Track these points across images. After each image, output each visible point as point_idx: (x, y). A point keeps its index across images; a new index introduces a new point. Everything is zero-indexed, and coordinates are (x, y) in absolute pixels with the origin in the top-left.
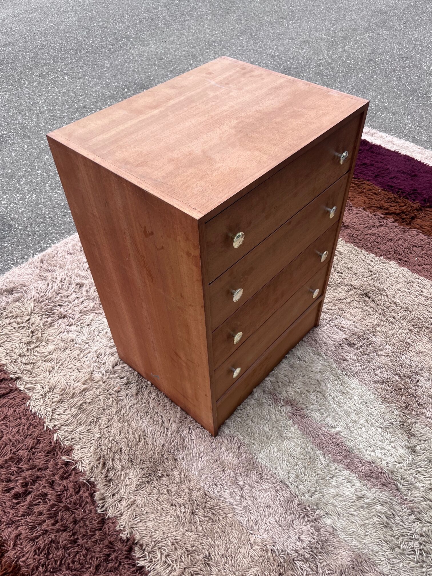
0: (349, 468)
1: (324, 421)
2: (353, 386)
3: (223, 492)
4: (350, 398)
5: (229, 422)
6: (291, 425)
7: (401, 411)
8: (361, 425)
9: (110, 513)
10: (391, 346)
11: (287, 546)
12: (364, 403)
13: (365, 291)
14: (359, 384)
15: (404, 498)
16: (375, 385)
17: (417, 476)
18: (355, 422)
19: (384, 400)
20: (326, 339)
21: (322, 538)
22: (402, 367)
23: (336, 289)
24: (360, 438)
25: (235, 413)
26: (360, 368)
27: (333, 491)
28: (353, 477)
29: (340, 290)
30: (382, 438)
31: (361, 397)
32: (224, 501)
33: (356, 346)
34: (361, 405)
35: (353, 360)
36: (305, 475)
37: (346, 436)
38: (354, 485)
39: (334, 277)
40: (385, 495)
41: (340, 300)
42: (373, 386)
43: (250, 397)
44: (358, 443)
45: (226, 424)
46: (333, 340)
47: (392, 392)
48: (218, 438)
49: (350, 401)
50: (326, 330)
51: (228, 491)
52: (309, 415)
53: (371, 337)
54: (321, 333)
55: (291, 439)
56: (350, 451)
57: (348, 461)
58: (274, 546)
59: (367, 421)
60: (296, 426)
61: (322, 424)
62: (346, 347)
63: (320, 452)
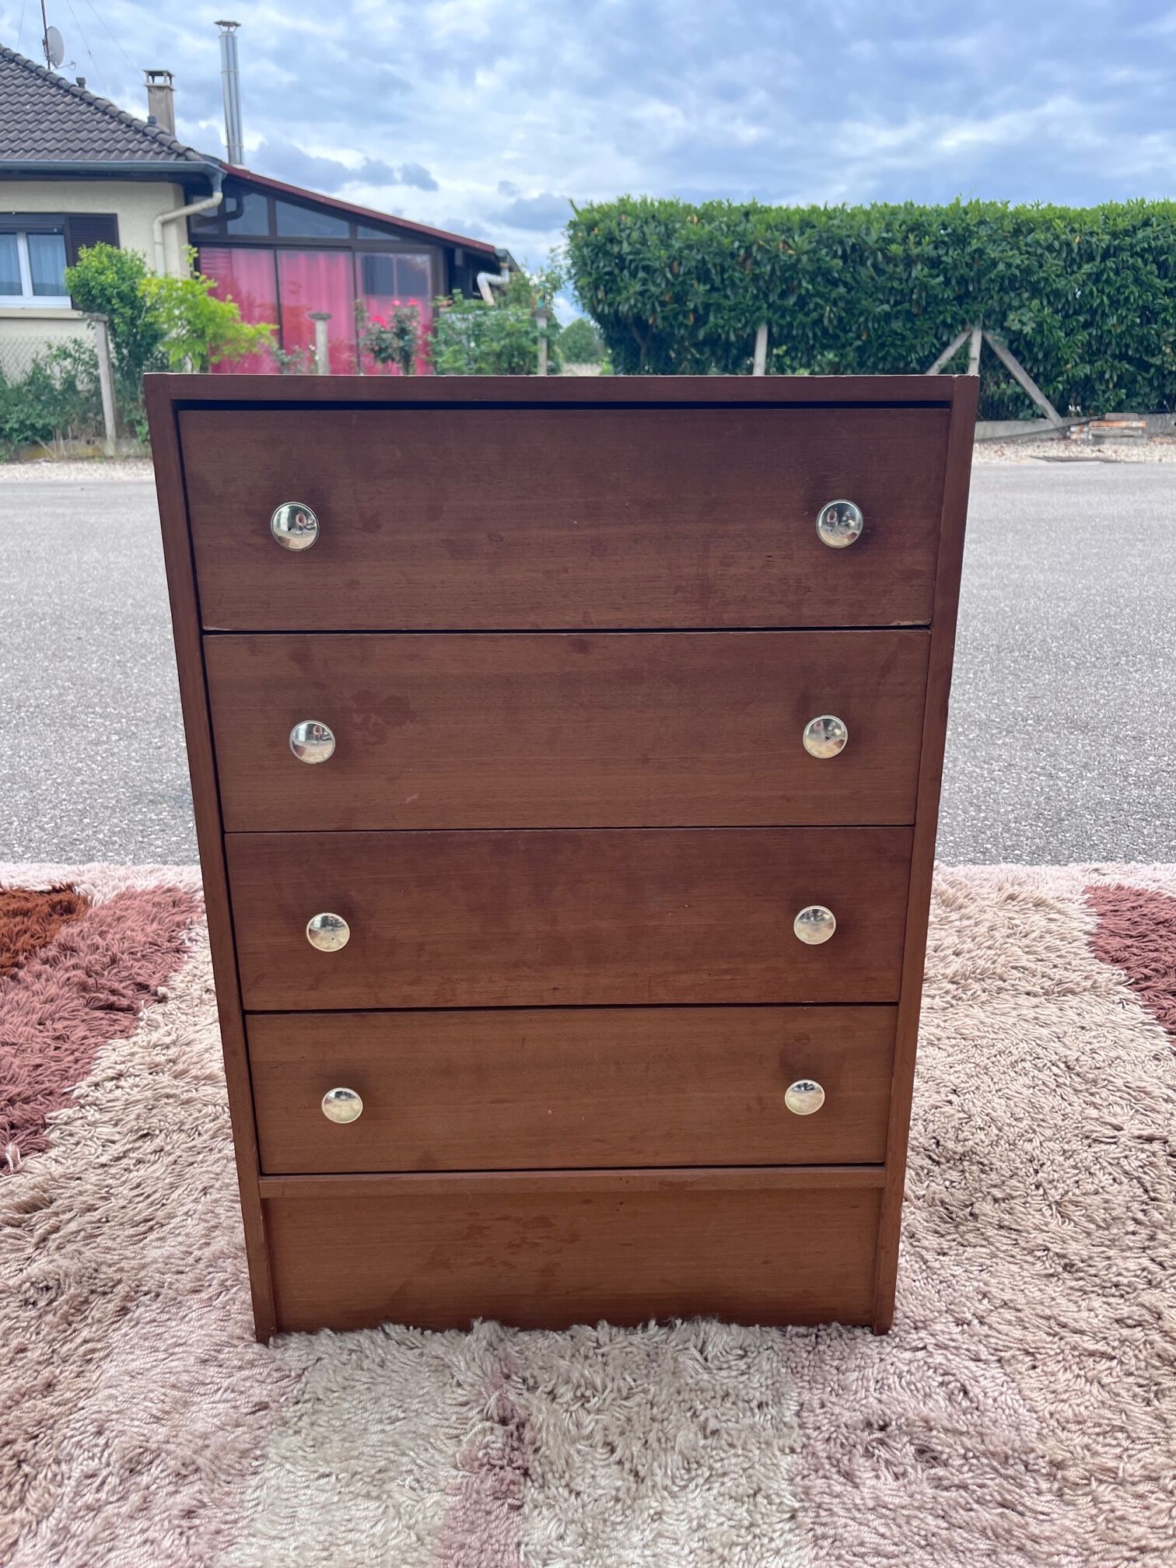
3: (85, 1456)
5: (326, 1342)
6: (443, 1484)
20: (863, 1379)
23: (1085, 1293)
25: (368, 1331)
29: (1097, 1304)
32: (58, 1480)
33: (938, 1471)
39: (1119, 1261)
41: (1059, 1327)
45: (313, 1338)
48: (257, 1347)
50: (895, 1359)
51: (94, 1464)
52: (526, 1509)
53: (1039, 1493)
54: (870, 1357)
55: (391, 1511)
60: (453, 1500)
61: (526, 1563)
62: (904, 1450)
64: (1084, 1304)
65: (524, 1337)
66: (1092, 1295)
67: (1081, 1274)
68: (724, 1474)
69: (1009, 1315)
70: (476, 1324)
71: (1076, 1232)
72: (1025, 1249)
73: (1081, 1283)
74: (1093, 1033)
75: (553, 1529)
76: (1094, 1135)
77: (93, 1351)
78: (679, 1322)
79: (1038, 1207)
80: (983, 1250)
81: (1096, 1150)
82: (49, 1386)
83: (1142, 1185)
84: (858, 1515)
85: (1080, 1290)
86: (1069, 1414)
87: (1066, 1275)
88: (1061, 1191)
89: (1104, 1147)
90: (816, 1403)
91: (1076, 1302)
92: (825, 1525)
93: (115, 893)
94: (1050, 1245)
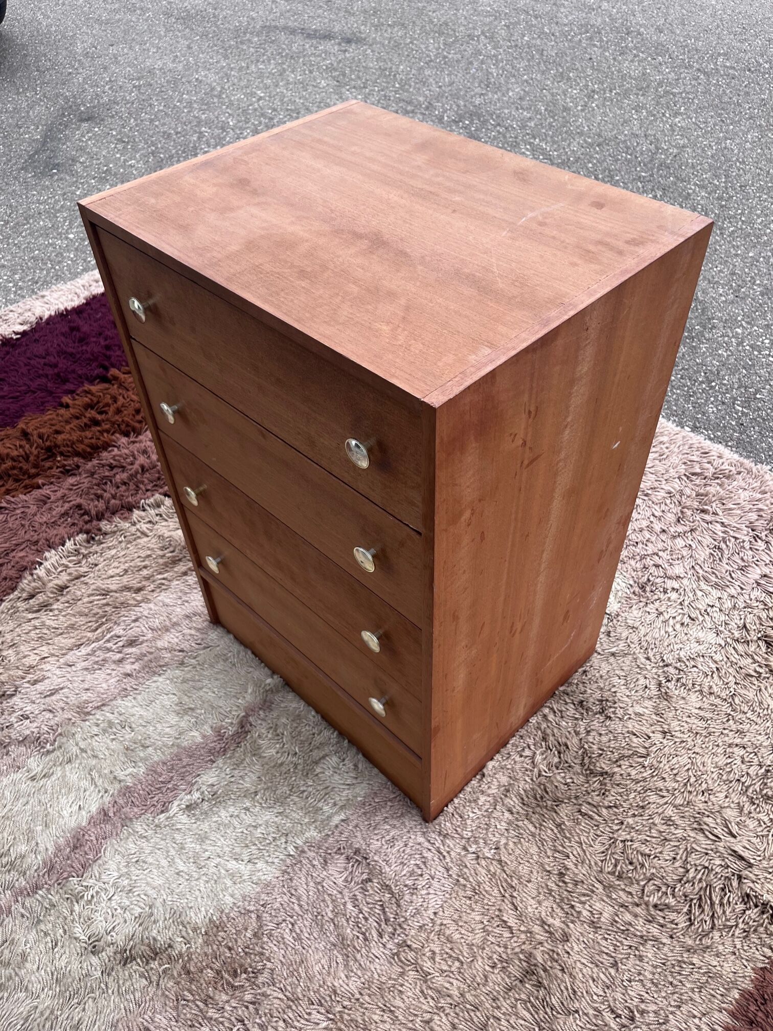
0: (99, 813)
1: (197, 790)
5: (227, 640)
7: (181, 955)
8: (173, 859)
9: (136, 513)
10: (358, 996)
12: (215, 878)
14: (262, 878)
15: (19, 899)
16: (253, 916)
17: (49, 939)
18: (182, 847)
19: (216, 927)
20: (388, 832)
21: (13, 747)
24: (147, 850)
25: (242, 648)
26: (302, 892)
27: (74, 779)
28: (84, 818)
29: (545, 904)
30: (136, 893)
31: (232, 876)
32: (109, 630)
33: (359, 895)
34: (214, 870)
35: (323, 881)
36: (113, 740)
37: (156, 822)
38: (71, 816)
40: (35, 861)
41: (511, 895)
42: (252, 908)
43: (269, 672)
44: (138, 842)
45: (225, 635)
47: (230, 949)
48: (207, 624)
49: (227, 849)
50: (413, 837)
51: (122, 633)
52: (214, 765)
53: (384, 945)
54: (405, 826)
55: (176, 728)
56: (126, 821)
57: (111, 814)
58: (29, 682)
59: (178, 874)
60: (199, 739)
61: (193, 785)
62: (361, 874)
63: (142, 770)
64: (542, 897)
65: (291, 696)
66: (551, 898)
67: (561, 884)
68: (287, 817)
69: (495, 867)
70: (275, 677)
71: (596, 864)
72: (555, 846)
73: (555, 888)
75: (211, 781)
76: (705, 827)
77: (163, 584)
78: (346, 741)
79: (599, 833)
80: (533, 829)
81: (692, 835)
82: (139, 590)
84: (309, 879)
85: (548, 890)
86: (448, 933)
87: (555, 878)
88: (628, 837)
89: (700, 837)
90: (354, 824)
91: (540, 893)
92: (294, 870)
94: (571, 856)
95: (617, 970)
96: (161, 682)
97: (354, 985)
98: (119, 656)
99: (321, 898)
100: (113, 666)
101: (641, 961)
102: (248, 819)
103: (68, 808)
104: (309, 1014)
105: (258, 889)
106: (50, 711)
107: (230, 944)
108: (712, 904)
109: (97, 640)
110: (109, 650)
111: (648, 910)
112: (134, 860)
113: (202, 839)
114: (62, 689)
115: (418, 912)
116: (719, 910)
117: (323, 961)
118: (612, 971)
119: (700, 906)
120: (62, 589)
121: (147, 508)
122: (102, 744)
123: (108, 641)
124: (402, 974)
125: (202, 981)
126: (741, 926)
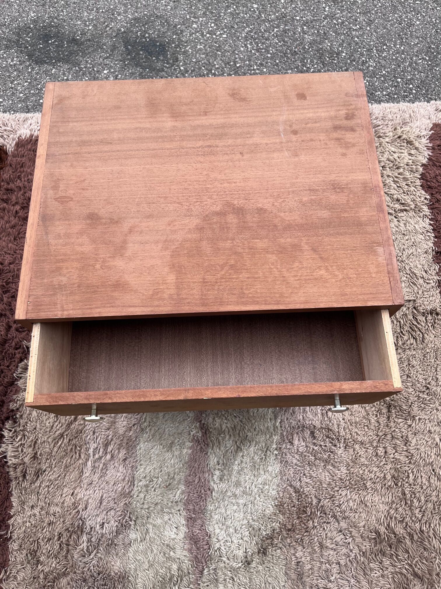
0: (188, 521)
1: (214, 470)
2: (270, 469)
3: (92, 442)
4: (254, 475)
6: (187, 447)
7: (280, 528)
8: (237, 503)
10: (348, 472)
11: (90, 519)
12: (260, 491)
13: (392, 402)
14: (276, 472)
15: (199, 582)
16: (288, 487)
17: (228, 580)
18: (235, 496)
19: (280, 506)
21: (115, 540)
22: (330, 498)
24: (223, 511)
26: (295, 461)
27: (159, 521)
28: (184, 529)
30: (239, 529)
31: (265, 484)
33: (315, 441)
34: (256, 489)
35: (298, 450)
36: (155, 490)
37: (214, 498)
38: (177, 534)
40: (187, 564)
42: (285, 486)
44: (217, 513)
46: (304, 415)
47: (294, 506)
49: (252, 477)
51: (96, 445)
52: (209, 454)
53: (340, 447)
55: (175, 457)
56: (203, 511)
57: (194, 516)
58: (83, 510)
59: (245, 505)
60: (190, 451)
61: (210, 470)
62: (307, 433)
63: (183, 488)
68: (259, 443)
74: (407, 237)
75: (216, 461)
83: (400, 324)
84: (292, 455)
86: (354, 421)
90: (285, 419)
92: (284, 458)
93: (14, 142)
95: (410, 377)
96: (142, 446)
97: (344, 470)
98: (108, 457)
99: (303, 456)
100: (112, 463)
101: (414, 367)
102: (247, 459)
103: (172, 533)
104: (341, 495)
105: (279, 478)
106: (110, 510)
107: (292, 505)
108: (416, 326)
109: (87, 460)
110: (100, 458)
111: (401, 348)
112: (223, 520)
113: (238, 484)
114: (102, 497)
115: (338, 425)
116: (420, 326)
117: (326, 474)
118: (409, 379)
119: (413, 330)
120: (34, 457)
121: (21, 375)
122: (153, 496)
123: (94, 455)
124: (354, 450)
125: (298, 527)
126: (430, 325)
